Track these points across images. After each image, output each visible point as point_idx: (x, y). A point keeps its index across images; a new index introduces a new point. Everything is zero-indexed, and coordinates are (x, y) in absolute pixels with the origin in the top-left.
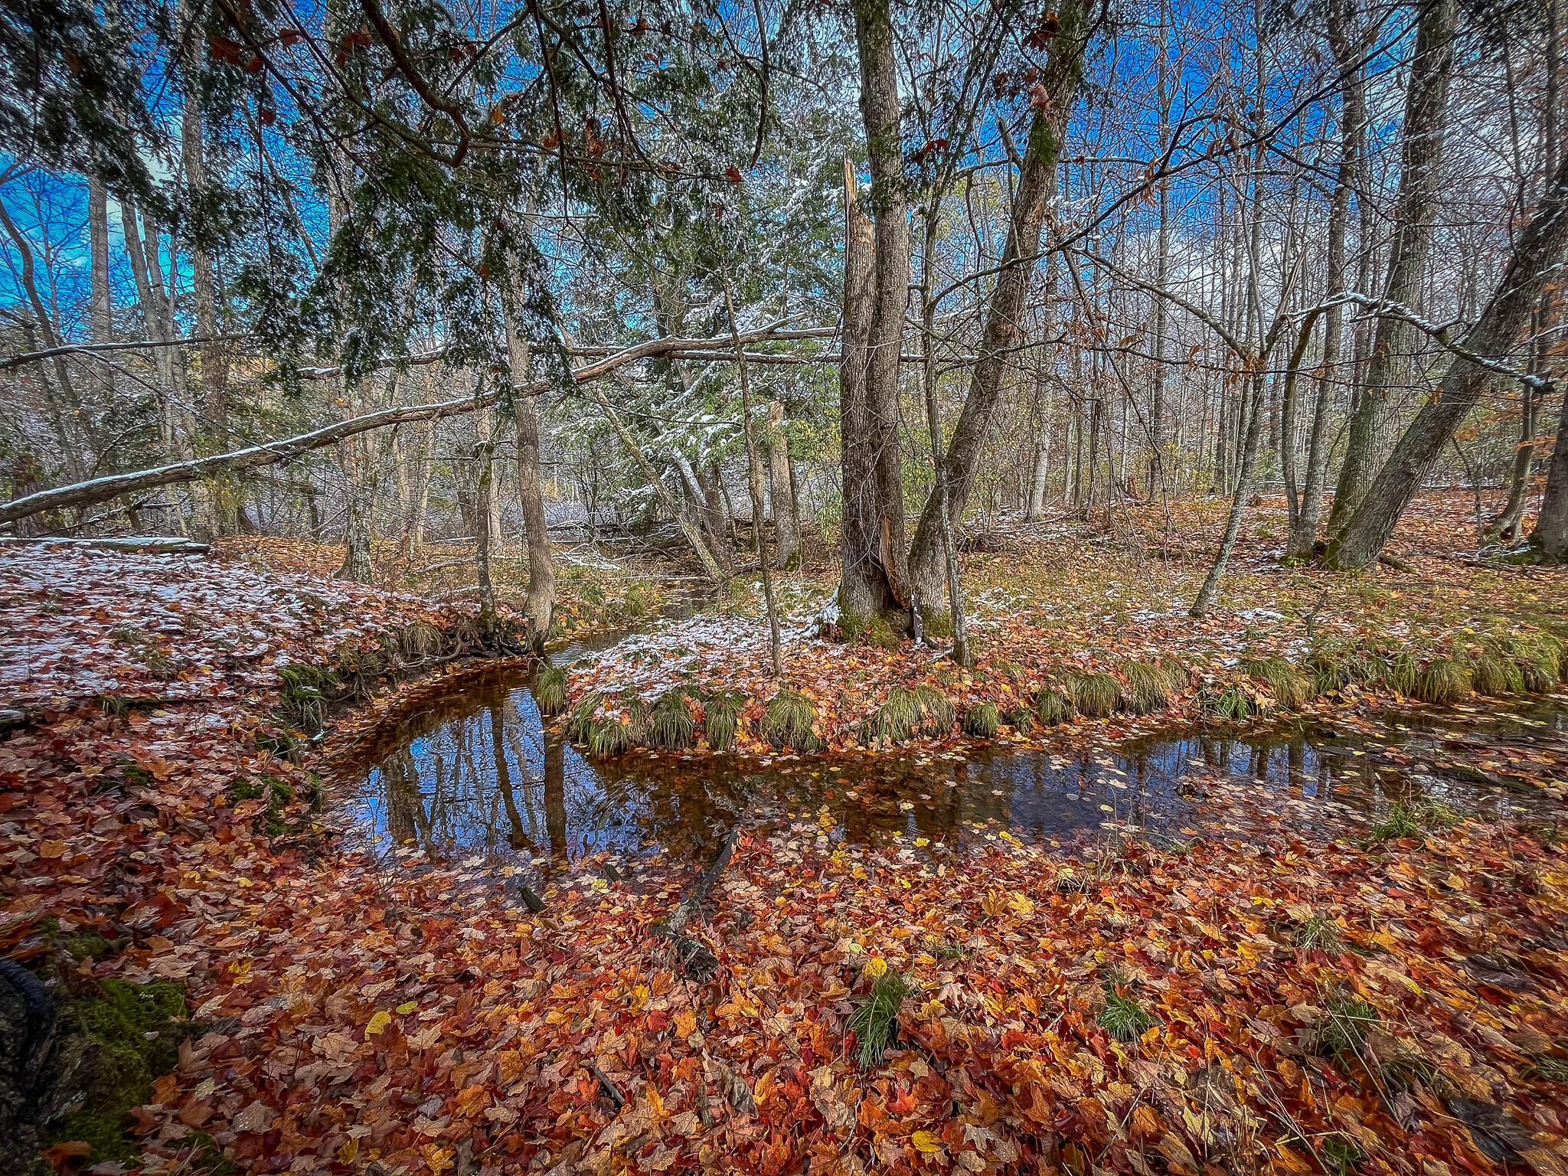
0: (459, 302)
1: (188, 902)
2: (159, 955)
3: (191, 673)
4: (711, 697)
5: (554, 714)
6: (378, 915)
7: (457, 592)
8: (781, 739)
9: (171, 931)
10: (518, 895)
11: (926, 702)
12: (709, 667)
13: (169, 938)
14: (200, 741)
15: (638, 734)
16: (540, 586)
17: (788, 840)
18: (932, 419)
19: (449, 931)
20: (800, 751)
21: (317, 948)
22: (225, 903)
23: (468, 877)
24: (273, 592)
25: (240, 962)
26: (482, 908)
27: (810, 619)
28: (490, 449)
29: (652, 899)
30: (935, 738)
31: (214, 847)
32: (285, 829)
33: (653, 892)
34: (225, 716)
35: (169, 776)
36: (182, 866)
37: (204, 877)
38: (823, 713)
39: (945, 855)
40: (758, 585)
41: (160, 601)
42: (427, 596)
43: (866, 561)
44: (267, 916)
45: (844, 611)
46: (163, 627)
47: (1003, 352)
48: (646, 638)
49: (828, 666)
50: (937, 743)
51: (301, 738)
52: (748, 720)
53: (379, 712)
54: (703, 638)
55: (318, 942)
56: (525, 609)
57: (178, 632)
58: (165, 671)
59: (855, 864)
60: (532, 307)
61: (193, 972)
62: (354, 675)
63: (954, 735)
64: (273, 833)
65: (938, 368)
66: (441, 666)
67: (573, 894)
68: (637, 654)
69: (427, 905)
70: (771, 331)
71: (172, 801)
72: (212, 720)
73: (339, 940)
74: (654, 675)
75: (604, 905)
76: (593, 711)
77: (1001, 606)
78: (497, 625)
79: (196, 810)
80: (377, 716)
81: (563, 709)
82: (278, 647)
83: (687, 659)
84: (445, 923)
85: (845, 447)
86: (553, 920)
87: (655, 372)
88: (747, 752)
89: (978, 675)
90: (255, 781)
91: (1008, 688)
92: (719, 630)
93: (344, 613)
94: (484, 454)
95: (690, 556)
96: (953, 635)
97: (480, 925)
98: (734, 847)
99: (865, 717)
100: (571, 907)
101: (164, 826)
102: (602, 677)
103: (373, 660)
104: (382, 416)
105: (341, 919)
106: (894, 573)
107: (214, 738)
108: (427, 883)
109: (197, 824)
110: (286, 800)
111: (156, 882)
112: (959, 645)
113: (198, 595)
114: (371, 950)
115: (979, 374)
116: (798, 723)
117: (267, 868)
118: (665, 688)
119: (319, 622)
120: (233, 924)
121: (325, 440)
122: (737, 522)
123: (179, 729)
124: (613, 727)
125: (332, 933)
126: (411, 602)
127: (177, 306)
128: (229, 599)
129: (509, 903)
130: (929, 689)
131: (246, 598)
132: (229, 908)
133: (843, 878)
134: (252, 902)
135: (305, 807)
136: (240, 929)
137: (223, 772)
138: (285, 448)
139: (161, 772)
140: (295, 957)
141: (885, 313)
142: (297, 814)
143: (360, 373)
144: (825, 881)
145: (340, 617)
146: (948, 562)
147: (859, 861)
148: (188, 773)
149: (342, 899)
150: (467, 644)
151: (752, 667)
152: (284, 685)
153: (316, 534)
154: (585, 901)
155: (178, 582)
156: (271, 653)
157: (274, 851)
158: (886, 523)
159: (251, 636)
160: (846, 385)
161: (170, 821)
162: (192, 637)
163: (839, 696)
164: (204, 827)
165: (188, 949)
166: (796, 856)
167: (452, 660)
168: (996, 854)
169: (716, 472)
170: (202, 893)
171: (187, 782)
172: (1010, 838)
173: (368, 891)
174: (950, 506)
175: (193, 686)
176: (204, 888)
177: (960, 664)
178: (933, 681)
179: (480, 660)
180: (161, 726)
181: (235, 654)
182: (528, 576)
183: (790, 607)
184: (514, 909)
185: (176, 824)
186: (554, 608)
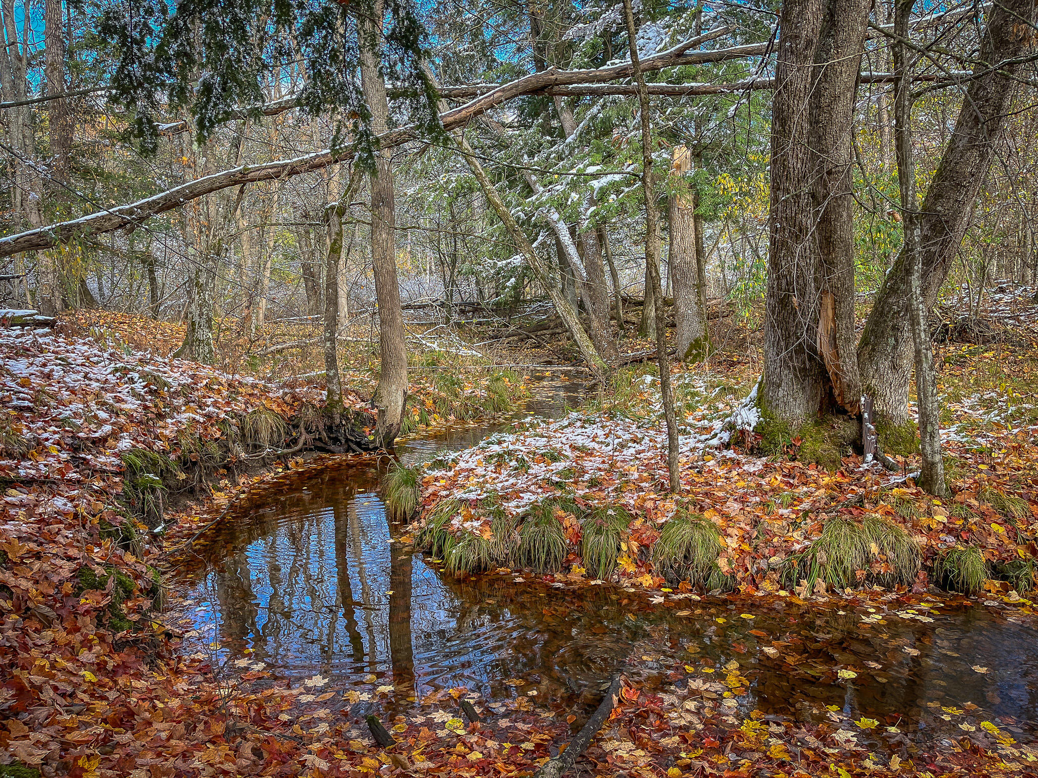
0: (317, 37)
1: (40, 689)
2: (16, 738)
3: (40, 454)
4: (589, 513)
5: (405, 522)
6: (218, 728)
7: (301, 377)
8: (678, 572)
9: (26, 717)
10: (364, 724)
11: (877, 540)
12: (587, 477)
13: (25, 724)
14: (48, 524)
15: (500, 552)
16: (393, 372)
17: (684, 698)
18: (902, 160)
19: (290, 755)
20: (702, 589)
21: (159, 755)
22: (72, 695)
23: (310, 698)
24: (116, 370)
25: (89, 757)
26: (324, 734)
27: (717, 425)
28: (341, 212)
29: (516, 749)
30: (889, 588)
31: (62, 636)
32: (126, 625)
33: (517, 742)
34: (72, 499)
35: (22, 558)
36: (34, 652)
37: (53, 667)
38: (733, 543)
39: (900, 743)
40: (649, 379)
41: (12, 375)
42: (270, 380)
43: (800, 350)
44: (111, 714)
45: (764, 415)
46: (15, 403)
47: (1011, 64)
48: (511, 438)
49: (742, 484)
50: (892, 596)
51: (144, 529)
52: (635, 545)
53: (219, 506)
54: (580, 441)
55: (160, 749)
56: (375, 398)
57: (29, 409)
58: (17, 450)
59: (773, 741)
60: (396, 39)
61: (46, 761)
62: (195, 463)
63: (918, 588)
64: (116, 629)
65: (915, 88)
66: (282, 459)
67: (425, 732)
68: (500, 456)
69: (267, 724)
70: (680, 54)
71: (24, 584)
72: (59, 502)
73: (179, 750)
74: (521, 482)
75: (460, 748)
76: (449, 520)
77: (993, 416)
78: (344, 416)
79: (45, 596)
80: (217, 511)
81: (415, 516)
82: (121, 429)
83: (560, 466)
84: (287, 746)
85: (775, 200)
86: (403, 757)
87: (529, 115)
88: (633, 585)
89: (957, 510)
90: (99, 571)
91: (1001, 530)
92: (600, 433)
93: (185, 395)
94: (334, 219)
95: (564, 343)
96: (921, 453)
97: (324, 753)
98: (615, 698)
99: (791, 553)
100: (422, 744)
101: (17, 609)
102: (461, 481)
103: (213, 448)
104: (228, 176)
105: (181, 728)
106: (837, 366)
107: (61, 522)
108: (269, 699)
109: (46, 610)
110: (129, 595)
111: (12, 665)
112: (929, 468)
113: (47, 370)
114: (212, 765)
115: (974, 94)
116: (700, 555)
117: (110, 665)
118: (533, 498)
119: (161, 405)
120: (81, 718)
121: (169, 205)
122: (624, 300)
123: (30, 509)
124: (473, 541)
125: (173, 742)
126: (254, 386)
127: (29, 64)
128: (74, 376)
129: (354, 733)
130: (883, 524)
131: (91, 375)
132: (76, 701)
133: (757, 755)
134: (97, 698)
135: (147, 604)
136: (87, 725)
137: (70, 559)
138: (131, 212)
139: (14, 553)
140: (139, 761)
141: (840, 18)
142: (138, 610)
143: (212, 126)
144: (733, 757)
145: (181, 400)
146: (918, 352)
147: (779, 736)
148: (38, 556)
149: (181, 707)
150: (312, 436)
151: (641, 479)
152: (129, 471)
153: (155, 310)
154: (438, 740)
155: (28, 357)
156: (115, 435)
157: (117, 647)
158: (828, 301)
159: (96, 416)
160: (781, 117)
161: (23, 604)
162: (41, 415)
163: (756, 523)
164: (52, 614)
165: (43, 738)
166: (695, 720)
167: (295, 454)
168: (975, 750)
169: (601, 237)
170: (51, 682)
171: (37, 565)
172: (996, 732)
173: (209, 701)
174: (924, 276)
175: (41, 466)
176: (53, 677)
177: (930, 492)
178: (888, 513)
179: (324, 455)
180: (14, 505)
181: (81, 435)
182: (377, 362)
183: (690, 407)
184: (360, 742)
185: (28, 609)
186: (407, 398)
